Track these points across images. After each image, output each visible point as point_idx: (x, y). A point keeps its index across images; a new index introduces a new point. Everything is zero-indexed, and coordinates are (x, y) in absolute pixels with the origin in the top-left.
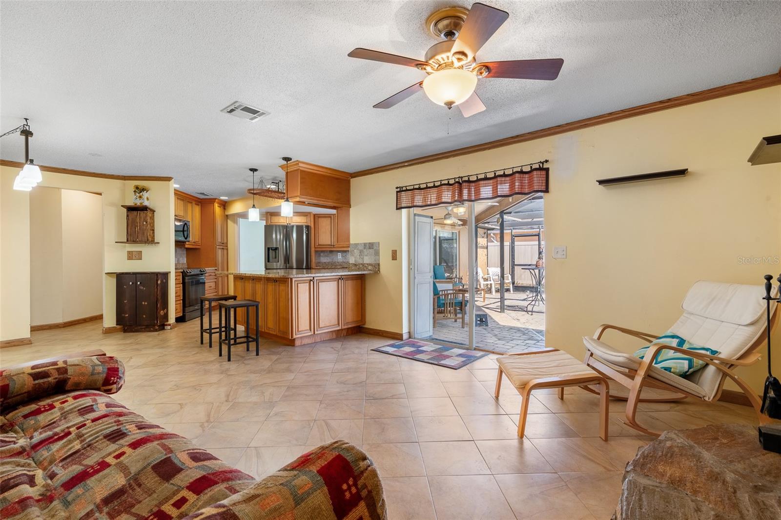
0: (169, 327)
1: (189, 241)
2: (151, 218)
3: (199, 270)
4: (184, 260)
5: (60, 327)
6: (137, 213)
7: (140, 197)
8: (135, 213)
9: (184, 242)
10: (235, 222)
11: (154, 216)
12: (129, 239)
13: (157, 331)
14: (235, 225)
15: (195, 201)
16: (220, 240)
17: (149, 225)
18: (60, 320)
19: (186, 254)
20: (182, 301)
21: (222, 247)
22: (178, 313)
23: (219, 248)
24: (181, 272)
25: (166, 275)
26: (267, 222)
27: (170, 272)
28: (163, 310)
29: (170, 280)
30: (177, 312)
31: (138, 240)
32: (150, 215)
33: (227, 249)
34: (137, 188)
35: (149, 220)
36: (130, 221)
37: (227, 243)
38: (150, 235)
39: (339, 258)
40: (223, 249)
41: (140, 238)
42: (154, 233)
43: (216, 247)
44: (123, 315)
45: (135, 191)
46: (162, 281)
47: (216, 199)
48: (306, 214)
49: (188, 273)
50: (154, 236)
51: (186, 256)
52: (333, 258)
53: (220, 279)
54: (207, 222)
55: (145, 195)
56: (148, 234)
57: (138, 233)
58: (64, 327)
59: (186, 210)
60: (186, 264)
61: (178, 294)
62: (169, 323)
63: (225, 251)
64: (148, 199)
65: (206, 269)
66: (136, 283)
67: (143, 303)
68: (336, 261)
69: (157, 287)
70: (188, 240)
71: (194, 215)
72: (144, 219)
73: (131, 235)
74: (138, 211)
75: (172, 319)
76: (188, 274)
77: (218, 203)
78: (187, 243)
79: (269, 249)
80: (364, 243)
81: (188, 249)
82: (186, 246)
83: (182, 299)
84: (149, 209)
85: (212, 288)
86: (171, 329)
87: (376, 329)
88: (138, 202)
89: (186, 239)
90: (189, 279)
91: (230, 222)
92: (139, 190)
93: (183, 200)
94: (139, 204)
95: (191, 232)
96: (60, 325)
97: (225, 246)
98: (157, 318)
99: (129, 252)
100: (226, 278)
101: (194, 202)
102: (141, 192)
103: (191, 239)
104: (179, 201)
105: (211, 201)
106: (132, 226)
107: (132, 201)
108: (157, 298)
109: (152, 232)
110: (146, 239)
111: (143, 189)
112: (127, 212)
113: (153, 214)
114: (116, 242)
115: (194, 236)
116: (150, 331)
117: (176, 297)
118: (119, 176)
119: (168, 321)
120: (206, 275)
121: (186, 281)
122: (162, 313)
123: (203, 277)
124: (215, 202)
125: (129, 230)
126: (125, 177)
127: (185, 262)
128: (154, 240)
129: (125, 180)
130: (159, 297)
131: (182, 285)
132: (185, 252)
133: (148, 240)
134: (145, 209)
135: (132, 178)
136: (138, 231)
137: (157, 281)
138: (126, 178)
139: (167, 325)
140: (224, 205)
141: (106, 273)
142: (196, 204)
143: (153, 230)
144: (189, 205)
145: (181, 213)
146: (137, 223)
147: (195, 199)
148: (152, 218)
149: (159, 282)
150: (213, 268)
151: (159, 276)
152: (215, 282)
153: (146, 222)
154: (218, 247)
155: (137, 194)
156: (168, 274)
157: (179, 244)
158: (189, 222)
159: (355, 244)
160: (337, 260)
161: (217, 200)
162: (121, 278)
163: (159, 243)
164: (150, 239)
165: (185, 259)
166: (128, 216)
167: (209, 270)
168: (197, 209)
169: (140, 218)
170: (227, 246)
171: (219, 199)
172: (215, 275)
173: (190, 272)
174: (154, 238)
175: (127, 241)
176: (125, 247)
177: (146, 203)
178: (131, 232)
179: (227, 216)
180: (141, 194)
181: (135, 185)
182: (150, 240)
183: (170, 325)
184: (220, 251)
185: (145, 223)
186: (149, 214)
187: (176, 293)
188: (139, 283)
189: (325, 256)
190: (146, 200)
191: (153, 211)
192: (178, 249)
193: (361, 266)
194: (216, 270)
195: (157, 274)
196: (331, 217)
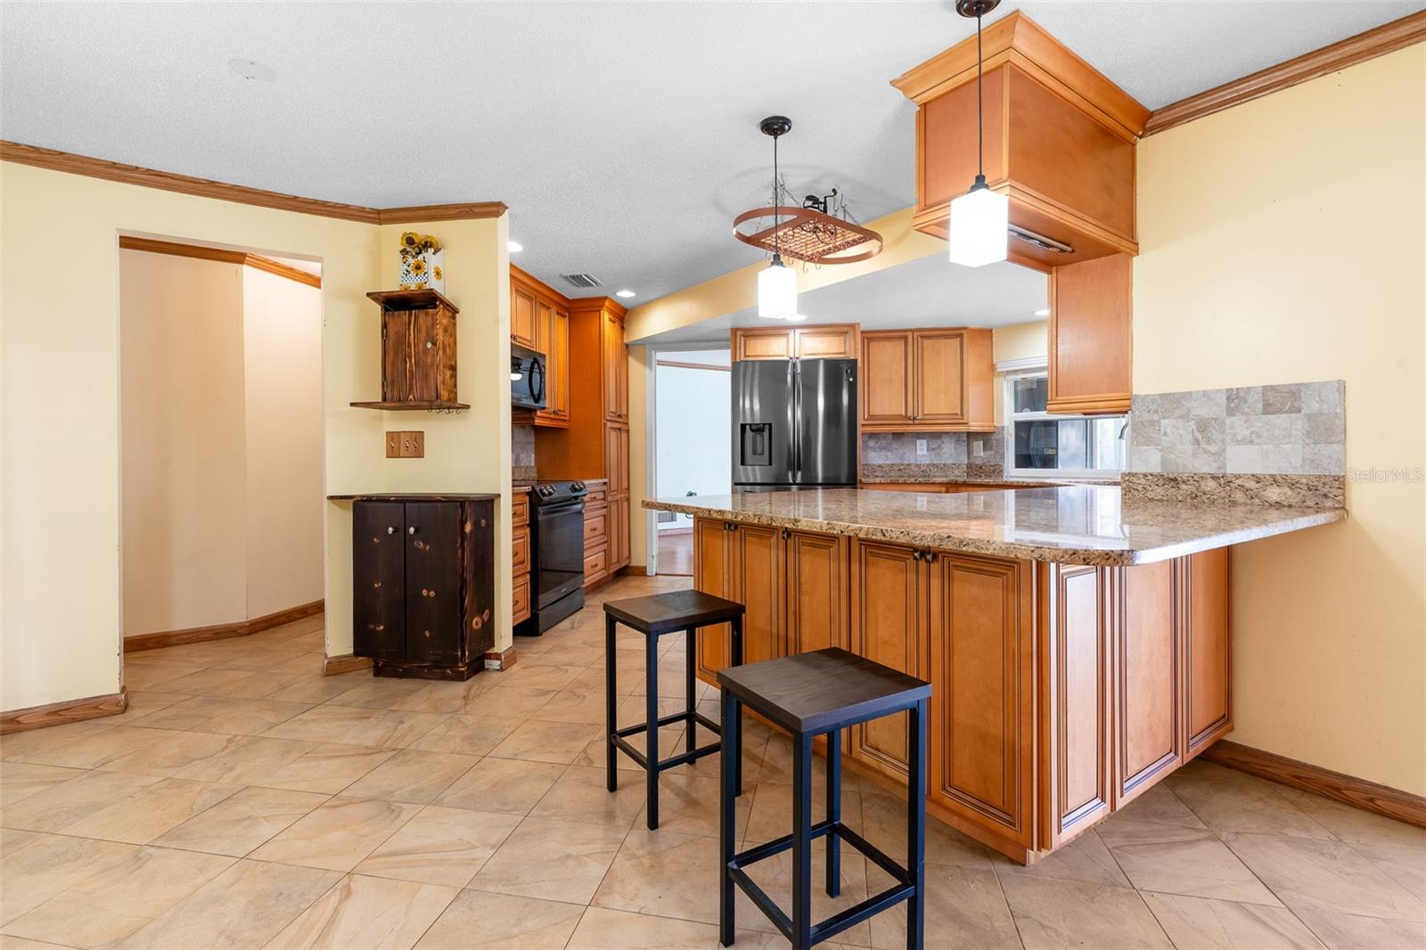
0: (496, 664)
1: (544, 408)
2: (445, 330)
3: (570, 485)
4: (530, 459)
5: (242, 635)
6: (410, 316)
7: (418, 267)
8: (404, 315)
9: (532, 411)
10: (646, 361)
11: (455, 324)
12: (389, 396)
13: (462, 679)
14: (647, 370)
15: (558, 304)
16: (613, 408)
17: (441, 353)
18: (239, 614)
19: (535, 442)
20: (528, 576)
21: (617, 425)
22: (519, 611)
23: (611, 428)
24: (528, 494)
25: (485, 506)
26: (734, 355)
27: (499, 496)
28: (481, 613)
29: (499, 519)
30: (518, 608)
31: (411, 397)
32: (445, 321)
33: (628, 431)
34: (410, 241)
35: (440, 337)
36: (390, 343)
37: (627, 416)
38: (443, 383)
39: (919, 452)
40: (620, 429)
41: (417, 393)
42: (454, 376)
43: (605, 424)
44: (371, 626)
45: (404, 252)
46: (476, 525)
47: (605, 298)
48: (846, 329)
49: (544, 495)
50: (455, 386)
51: (535, 448)
52: (904, 454)
53: (614, 508)
54: (585, 358)
55: (431, 260)
56: (440, 379)
57: (411, 379)
58: (249, 634)
59: (535, 326)
60: (535, 469)
61: (520, 557)
62: (496, 650)
63: (624, 435)
64: (438, 274)
65: (586, 482)
66: (406, 531)
67: (425, 592)
68: (912, 461)
69: (462, 543)
70: (541, 404)
71: (553, 339)
72: (428, 334)
73: (393, 382)
74: (410, 309)
75: (504, 639)
76: (545, 498)
77: (611, 312)
78: (539, 413)
79: (743, 427)
80: (1229, 391)
81: (539, 430)
82: (538, 422)
83: (529, 569)
84: (442, 302)
85: (597, 532)
86: (501, 670)
87: (1314, 768)
88: (413, 284)
89: (537, 401)
90: (545, 513)
91: (633, 363)
92: (416, 247)
93: (529, 298)
94: (413, 287)
95: (547, 383)
96: (242, 627)
97: (622, 422)
98: (463, 640)
99: (392, 436)
100: (626, 504)
101: (554, 309)
102: (420, 252)
103: (547, 403)
104: (520, 299)
105: (594, 304)
106: (396, 354)
107: (395, 280)
108: (463, 581)
109: (449, 373)
110: (434, 394)
111: (427, 245)
112: (384, 315)
113: (454, 318)
114: (352, 404)
115: (556, 394)
116: (444, 678)
117: (514, 565)
118: (362, 209)
119: (492, 645)
120: (585, 499)
121: (541, 518)
122: (476, 623)
123: (580, 506)
124: (602, 306)
125: (389, 369)
126: (379, 212)
127: (533, 464)
128: (455, 399)
129: (380, 222)
130: (469, 576)
131: (528, 530)
132: (532, 439)
133: (438, 396)
134: (428, 300)
135: (397, 215)
136: (411, 371)
137: (463, 523)
138: (382, 216)
139: (490, 657)
140: (623, 316)
141: (331, 498)
142: (558, 313)
143: (453, 368)
144: (543, 312)
145: (525, 333)
146: (410, 347)
147: (556, 298)
148: (451, 331)
149: (468, 528)
150: (601, 481)
151: (468, 510)
152: (604, 516)
153: (434, 344)
154: (609, 424)
155: (411, 260)
156: (492, 501)
157: (522, 415)
158: (544, 356)
159: (1163, 396)
160: (916, 460)
161: (607, 303)
162: (366, 511)
163: (467, 407)
164: (445, 395)
165: (533, 456)
166: (385, 326)
167: (592, 484)
168: (561, 327)
169: (418, 330)
170: (627, 424)
171: (612, 301)
172: (604, 499)
173: (550, 494)
174: (456, 393)
175: (384, 399)
176: (381, 419)
177: (434, 284)
178: (393, 372)
179: (627, 346)
180: (420, 257)
181: (405, 234)
182: (445, 401)
183: (497, 657)
184: (613, 436)
185: (429, 345)
186: (441, 316)
187: (515, 555)
188: (412, 530)
189: (881, 449)
190: (432, 274)
191: (455, 311)
192: (516, 431)
193: (1210, 485)
194: (605, 484)
195: (460, 504)
196: (906, 339)
